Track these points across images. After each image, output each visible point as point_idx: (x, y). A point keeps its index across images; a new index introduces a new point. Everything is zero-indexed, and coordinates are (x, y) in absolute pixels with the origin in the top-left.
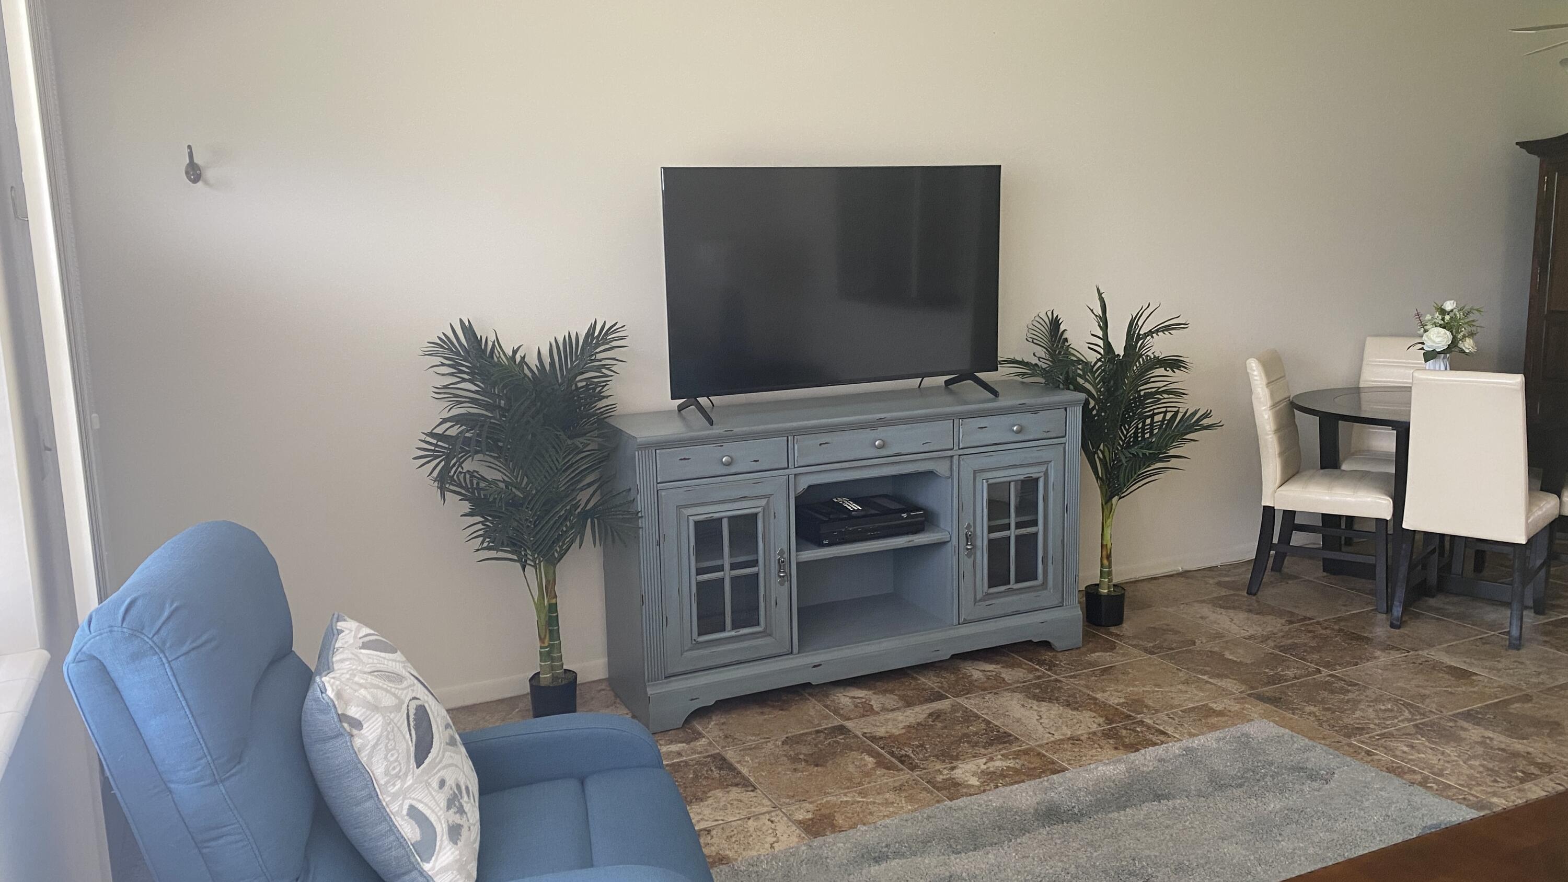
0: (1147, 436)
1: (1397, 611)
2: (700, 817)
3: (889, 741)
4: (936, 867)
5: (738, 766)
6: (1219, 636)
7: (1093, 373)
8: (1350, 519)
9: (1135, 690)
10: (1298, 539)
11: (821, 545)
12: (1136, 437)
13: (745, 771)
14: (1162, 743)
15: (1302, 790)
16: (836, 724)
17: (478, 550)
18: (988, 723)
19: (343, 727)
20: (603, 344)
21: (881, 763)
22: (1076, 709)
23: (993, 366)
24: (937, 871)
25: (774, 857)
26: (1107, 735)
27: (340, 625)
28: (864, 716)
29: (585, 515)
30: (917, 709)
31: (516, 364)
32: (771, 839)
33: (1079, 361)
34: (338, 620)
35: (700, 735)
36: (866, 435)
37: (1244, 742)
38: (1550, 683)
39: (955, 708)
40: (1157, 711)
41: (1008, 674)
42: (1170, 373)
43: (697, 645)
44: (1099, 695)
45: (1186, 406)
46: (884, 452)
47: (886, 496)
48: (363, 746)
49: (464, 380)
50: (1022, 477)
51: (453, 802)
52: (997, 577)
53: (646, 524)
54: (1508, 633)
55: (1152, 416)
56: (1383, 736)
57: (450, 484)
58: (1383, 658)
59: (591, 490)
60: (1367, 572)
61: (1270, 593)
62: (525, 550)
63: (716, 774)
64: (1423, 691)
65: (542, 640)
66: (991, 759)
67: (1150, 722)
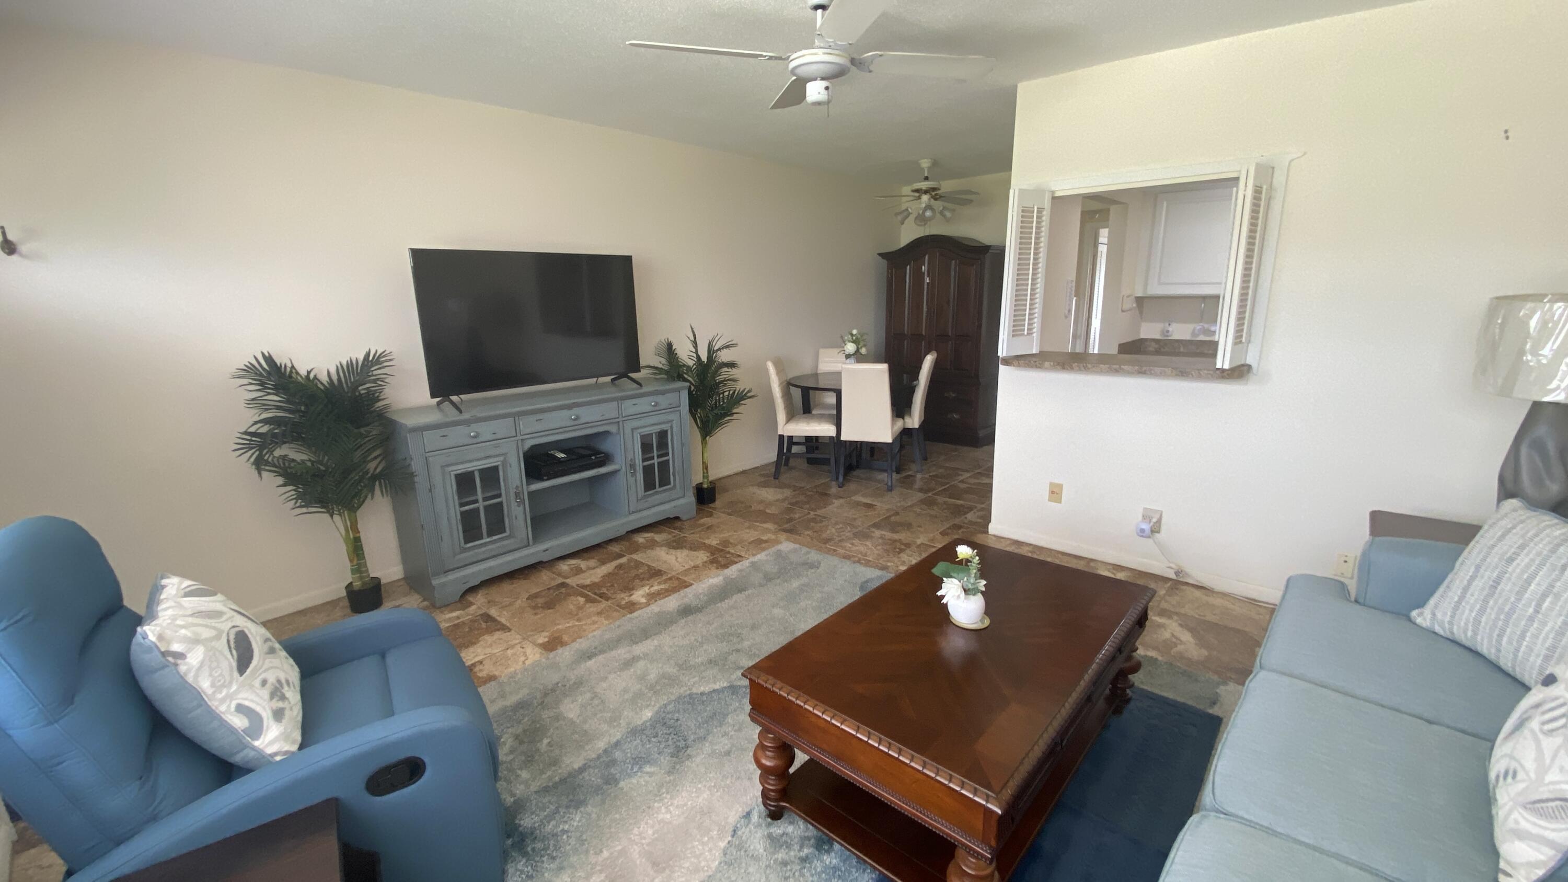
0: (721, 403)
1: (841, 479)
2: (475, 654)
3: (593, 587)
4: (624, 654)
5: (498, 618)
6: (761, 502)
7: (692, 372)
8: (817, 438)
9: (726, 535)
10: (795, 449)
11: (543, 480)
12: (716, 404)
13: (503, 620)
14: (740, 561)
15: (807, 574)
16: (560, 582)
17: (293, 509)
18: (649, 566)
19: (168, 660)
20: (376, 365)
21: (589, 600)
22: (695, 551)
23: (638, 369)
24: (625, 656)
25: (526, 670)
26: (712, 562)
27: (164, 582)
28: (576, 574)
29: (375, 478)
30: (608, 565)
31: (310, 381)
32: (523, 659)
33: (684, 365)
34: (162, 578)
35: (471, 604)
36: (565, 413)
37: (779, 554)
38: (906, 505)
39: (630, 560)
40: (736, 545)
41: (658, 537)
42: (730, 370)
43: (465, 550)
44: (707, 542)
45: (740, 387)
46: (576, 422)
47: (582, 448)
48: (189, 670)
49: (269, 394)
50: (659, 430)
51: (277, 693)
52: (649, 485)
53: (420, 481)
54: (887, 484)
55: (723, 393)
56: (840, 541)
57: (265, 465)
58: (837, 503)
59: (379, 460)
60: (826, 462)
61: (785, 477)
62: (332, 505)
63: (484, 625)
64: (854, 516)
65: (351, 561)
66: (652, 586)
67: (733, 551)
